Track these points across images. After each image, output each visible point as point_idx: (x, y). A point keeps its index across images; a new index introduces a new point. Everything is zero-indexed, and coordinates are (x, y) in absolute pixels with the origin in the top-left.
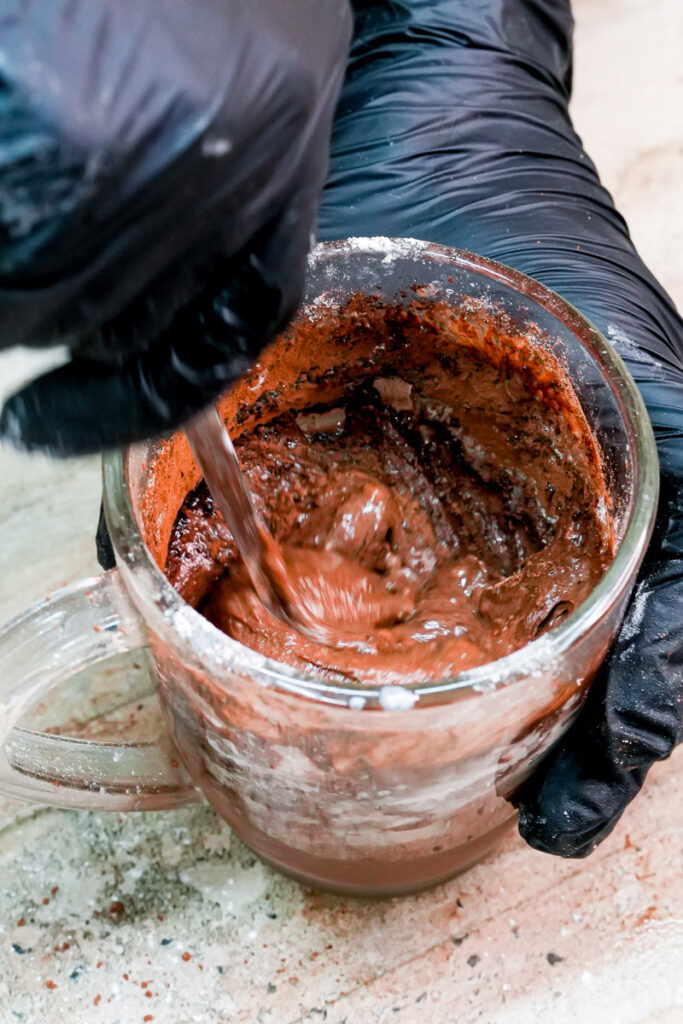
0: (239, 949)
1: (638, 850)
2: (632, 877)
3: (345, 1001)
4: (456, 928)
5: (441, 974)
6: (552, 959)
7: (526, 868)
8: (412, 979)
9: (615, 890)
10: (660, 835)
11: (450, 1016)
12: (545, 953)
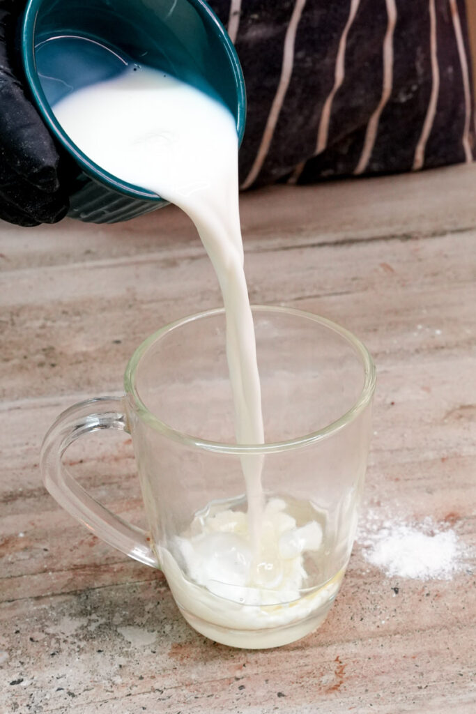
0: (132, 660)
1: (341, 662)
2: (333, 672)
3: (174, 690)
4: (238, 674)
5: (223, 689)
6: (280, 695)
7: (283, 659)
8: (209, 688)
9: (322, 675)
10: (354, 659)
11: (221, 705)
12: (278, 692)
